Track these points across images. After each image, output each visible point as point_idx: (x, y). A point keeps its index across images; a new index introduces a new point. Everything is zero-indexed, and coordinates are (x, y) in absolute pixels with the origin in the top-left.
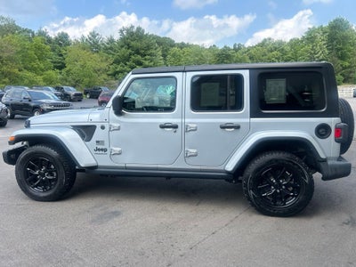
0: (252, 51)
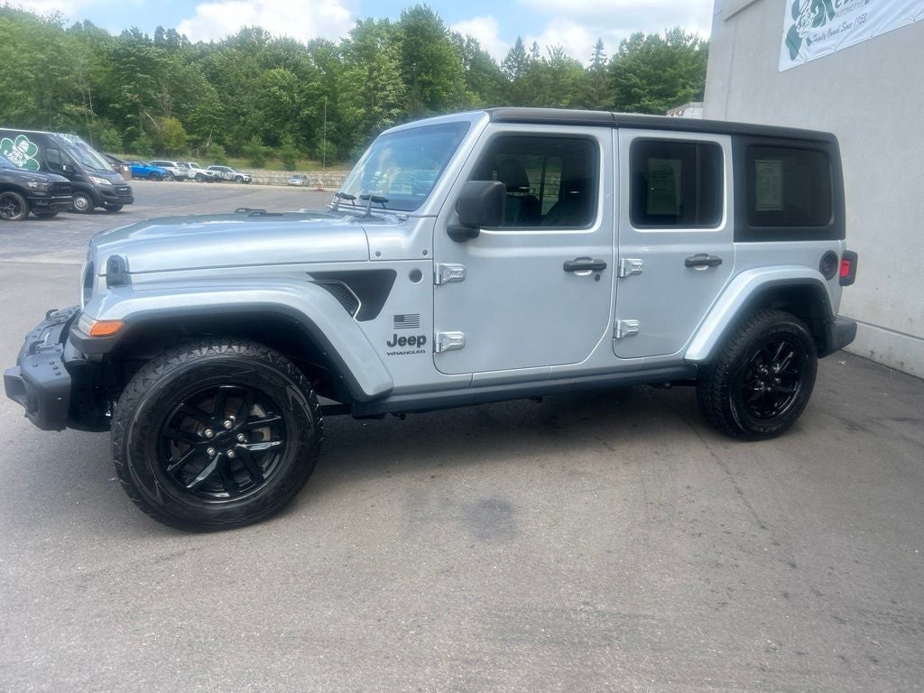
0: (215, 59)
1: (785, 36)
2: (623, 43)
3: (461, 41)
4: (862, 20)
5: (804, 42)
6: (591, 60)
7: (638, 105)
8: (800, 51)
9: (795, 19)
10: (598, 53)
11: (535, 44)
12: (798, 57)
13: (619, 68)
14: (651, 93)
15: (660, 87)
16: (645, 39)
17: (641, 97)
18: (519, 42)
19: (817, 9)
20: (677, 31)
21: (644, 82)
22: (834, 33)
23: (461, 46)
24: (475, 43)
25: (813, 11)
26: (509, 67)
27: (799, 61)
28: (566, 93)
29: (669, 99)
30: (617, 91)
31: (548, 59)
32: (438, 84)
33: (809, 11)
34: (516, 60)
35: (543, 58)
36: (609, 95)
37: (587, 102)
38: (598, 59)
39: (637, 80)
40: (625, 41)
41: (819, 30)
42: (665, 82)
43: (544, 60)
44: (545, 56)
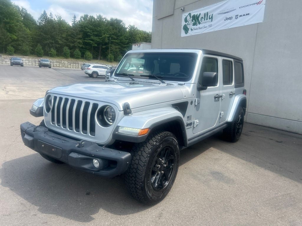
1: (182, 27)
2: (82, 17)
3: (19, 8)
4: (210, 26)
5: (190, 30)
6: (72, 22)
7: (90, 38)
8: (189, 32)
9: (186, 23)
10: (75, 19)
11: (51, 13)
12: (188, 33)
13: (82, 25)
14: (94, 35)
15: (96, 33)
16: (89, 17)
17: (91, 36)
18: (45, 12)
19: (194, 21)
20: (100, 16)
21: (91, 31)
22: (201, 28)
23: (19, 11)
24: (25, 10)
25: (193, 21)
26: (42, 20)
27: (188, 35)
28: (64, 32)
29: (100, 37)
30: (82, 33)
31: (56, 19)
32: (12, 23)
33: (191, 21)
34: (44, 18)
35: (54, 19)
36: (80, 34)
37: (72, 36)
38: (74, 22)
39: (89, 30)
40: (82, 16)
41: (195, 27)
42: (98, 31)
43: (55, 20)
44: (55, 18)
